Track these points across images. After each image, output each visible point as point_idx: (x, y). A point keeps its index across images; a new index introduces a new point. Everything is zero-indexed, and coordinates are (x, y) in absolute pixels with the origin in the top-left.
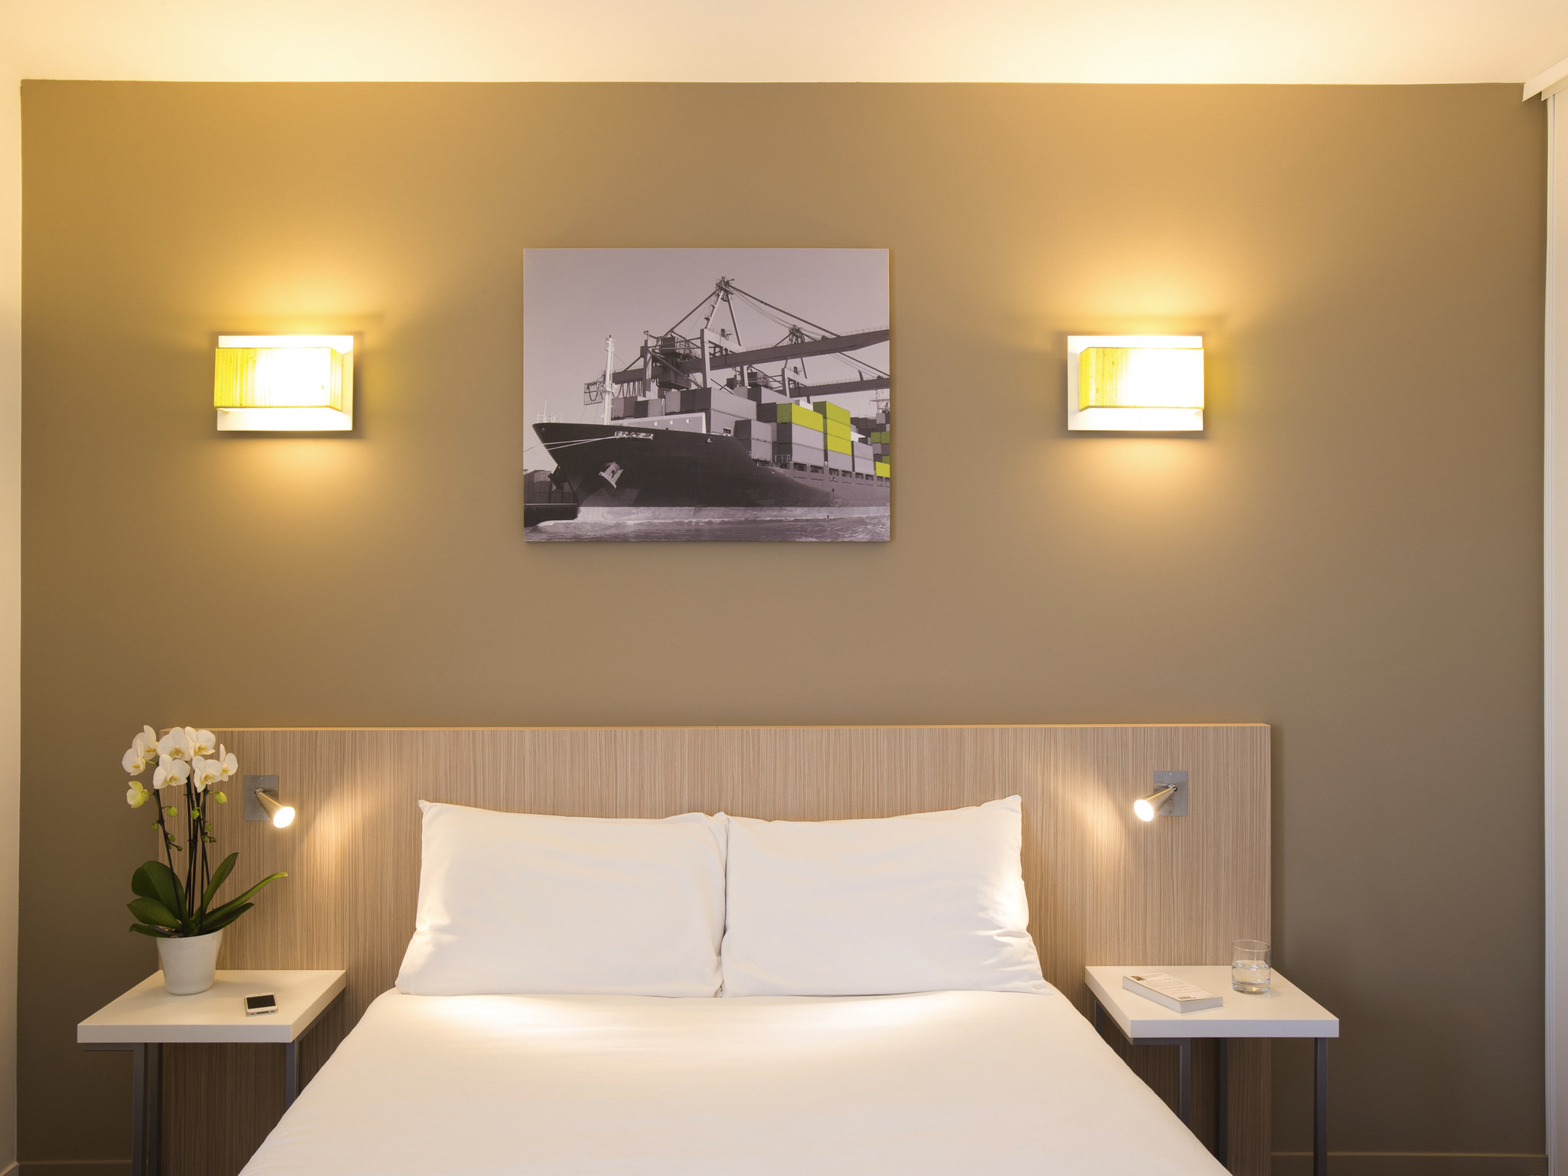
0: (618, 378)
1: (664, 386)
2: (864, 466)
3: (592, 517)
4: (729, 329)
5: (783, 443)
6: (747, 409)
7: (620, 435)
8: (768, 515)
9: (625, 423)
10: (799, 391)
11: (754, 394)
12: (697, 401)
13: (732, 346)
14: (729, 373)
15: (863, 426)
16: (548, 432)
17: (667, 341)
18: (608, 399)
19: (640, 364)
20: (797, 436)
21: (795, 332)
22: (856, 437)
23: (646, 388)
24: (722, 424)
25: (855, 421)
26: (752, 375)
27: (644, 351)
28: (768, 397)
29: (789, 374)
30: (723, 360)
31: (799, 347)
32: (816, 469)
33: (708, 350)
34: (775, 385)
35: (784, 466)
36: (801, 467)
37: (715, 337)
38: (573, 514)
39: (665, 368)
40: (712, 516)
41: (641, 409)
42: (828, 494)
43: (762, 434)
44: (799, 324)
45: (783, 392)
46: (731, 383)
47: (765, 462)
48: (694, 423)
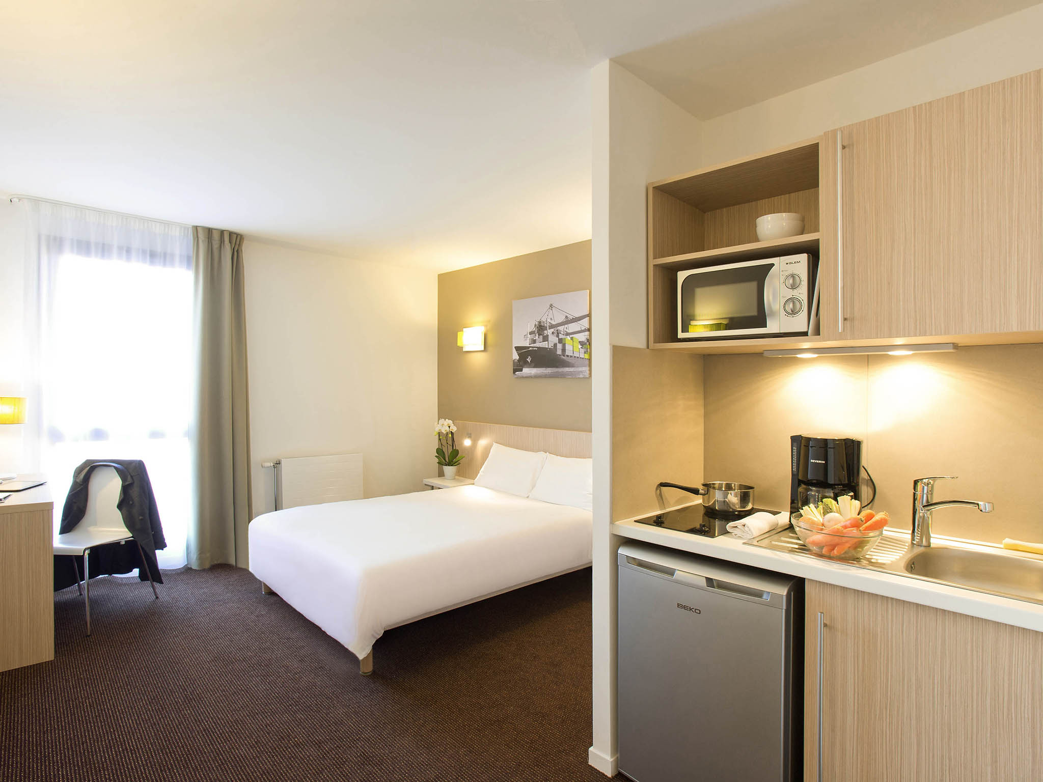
0: (531, 333)
1: (539, 335)
2: (582, 356)
3: (526, 371)
4: (552, 318)
5: (564, 350)
6: (556, 340)
7: (530, 349)
8: (561, 370)
9: (532, 345)
10: (568, 334)
11: (558, 336)
12: (546, 339)
13: (554, 323)
14: (552, 330)
15: (582, 343)
16: (517, 348)
17: (540, 322)
18: (528, 339)
19: (534, 329)
20: (567, 347)
21: (566, 317)
22: (580, 346)
23: (536, 335)
24: (551, 345)
25: (580, 342)
26: (557, 330)
27: (535, 325)
28: (561, 336)
29: (565, 329)
30: (552, 327)
31: (568, 321)
32: (571, 356)
33: (548, 324)
34: (562, 333)
35: (564, 356)
36: (568, 356)
37: (549, 320)
38: (521, 370)
39: (539, 330)
40: (549, 371)
41: (534, 341)
42: (573, 364)
43: (559, 346)
44: (567, 315)
45: (564, 335)
46: (553, 333)
47: (560, 355)
48: (544, 345)
